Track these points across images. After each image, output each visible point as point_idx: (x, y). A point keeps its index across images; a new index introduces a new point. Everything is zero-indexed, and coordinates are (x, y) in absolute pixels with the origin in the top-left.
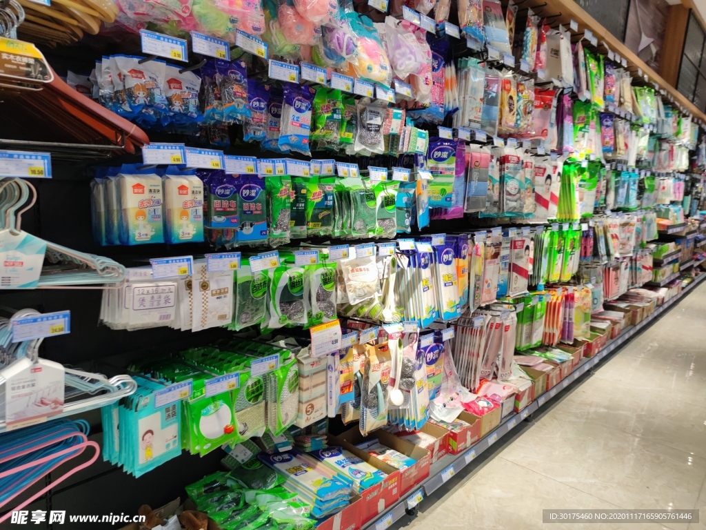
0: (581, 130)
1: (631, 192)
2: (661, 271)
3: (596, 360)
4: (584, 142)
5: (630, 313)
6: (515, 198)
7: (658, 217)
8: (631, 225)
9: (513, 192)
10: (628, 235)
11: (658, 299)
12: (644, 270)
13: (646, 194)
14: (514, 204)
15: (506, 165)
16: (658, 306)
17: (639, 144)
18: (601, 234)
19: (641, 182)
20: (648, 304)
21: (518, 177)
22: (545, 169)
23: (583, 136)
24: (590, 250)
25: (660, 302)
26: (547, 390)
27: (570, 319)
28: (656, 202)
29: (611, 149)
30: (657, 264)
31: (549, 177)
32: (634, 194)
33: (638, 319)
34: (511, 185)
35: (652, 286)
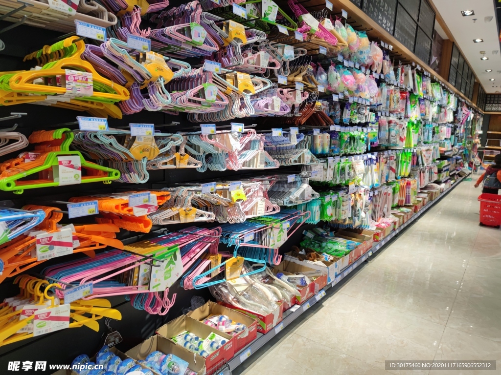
0: (413, 107)
1: (430, 134)
2: (441, 175)
3: (419, 214)
4: (414, 112)
5: (430, 194)
6: (395, 138)
7: (440, 146)
8: (430, 150)
9: (394, 135)
10: (429, 155)
11: (441, 189)
12: (435, 174)
13: (436, 135)
14: (394, 140)
15: (391, 124)
16: (441, 193)
17: (433, 110)
18: (420, 154)
19: (434, 129)
20: (437, 191)
21: (395, 129)
22: (402, 125)
23: (414, 109)
24: (415, 162)
25: (442, 191)
26: (403, 223)
27: (409, 194)
28: (439, 138)
29: (423, 114)
30: (440, 171)
31: (404, 129)
32: (431, 135)
33: (433, 198)
34: (393, 133)
35: (438, 182)
